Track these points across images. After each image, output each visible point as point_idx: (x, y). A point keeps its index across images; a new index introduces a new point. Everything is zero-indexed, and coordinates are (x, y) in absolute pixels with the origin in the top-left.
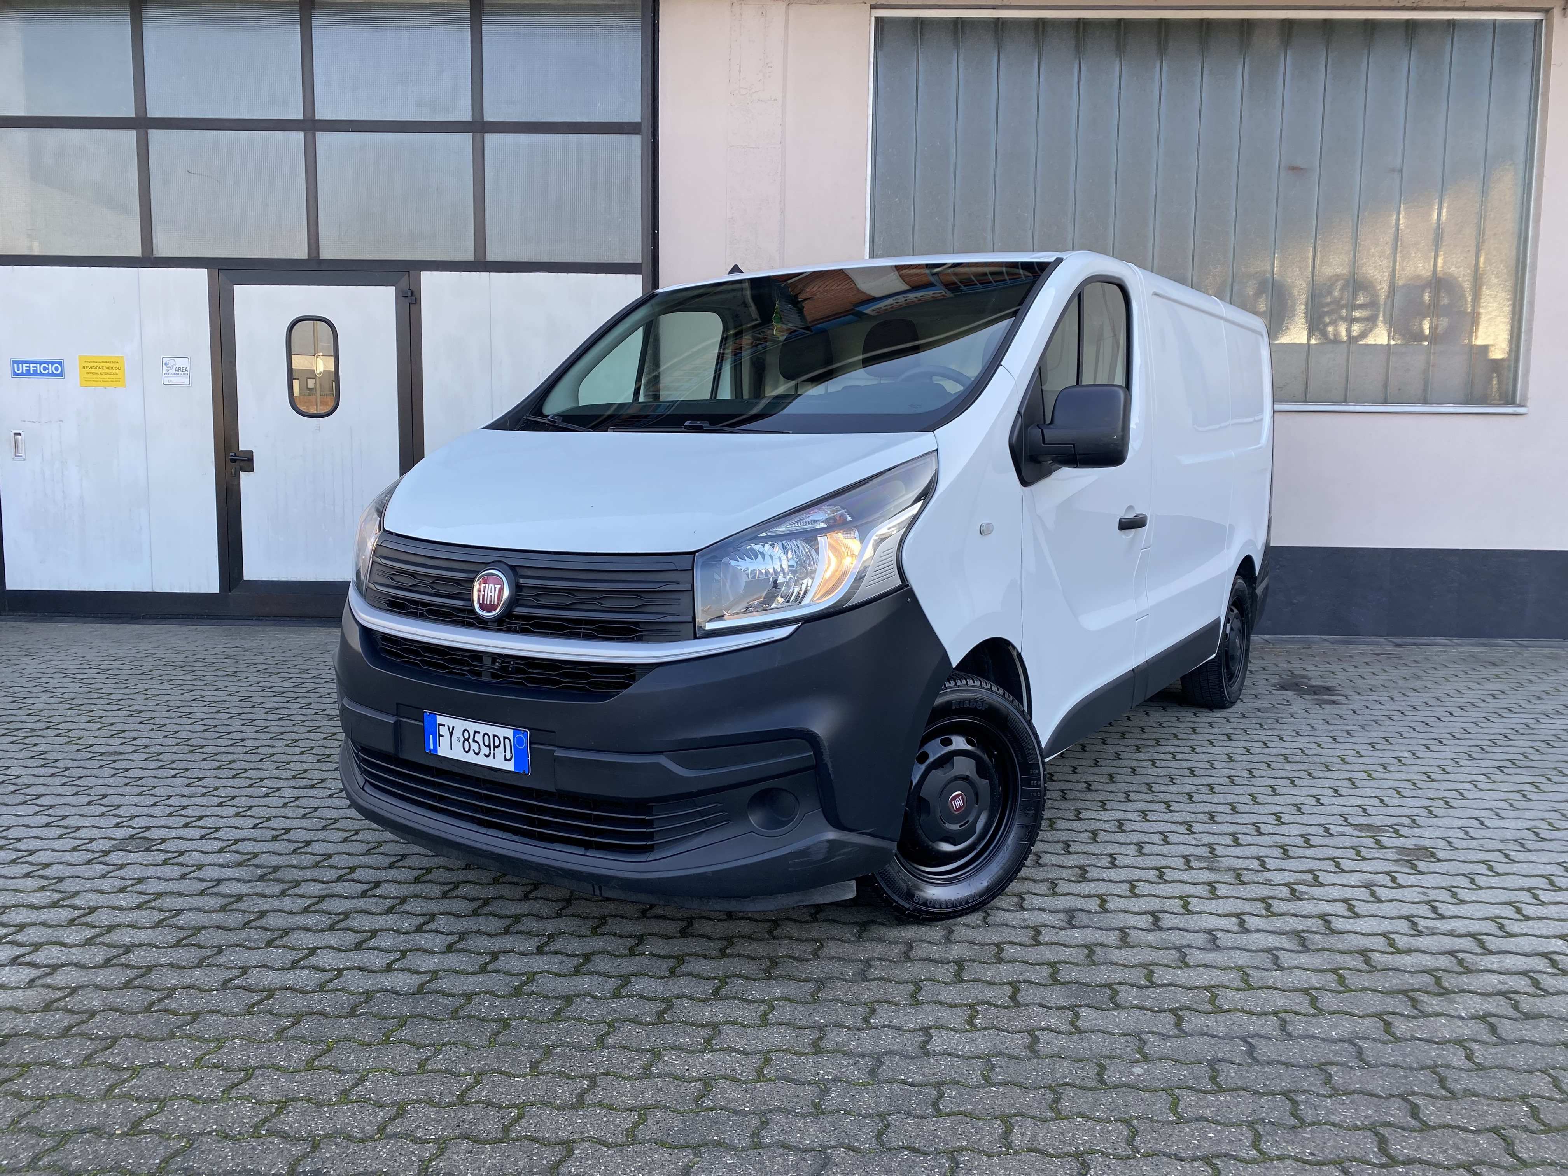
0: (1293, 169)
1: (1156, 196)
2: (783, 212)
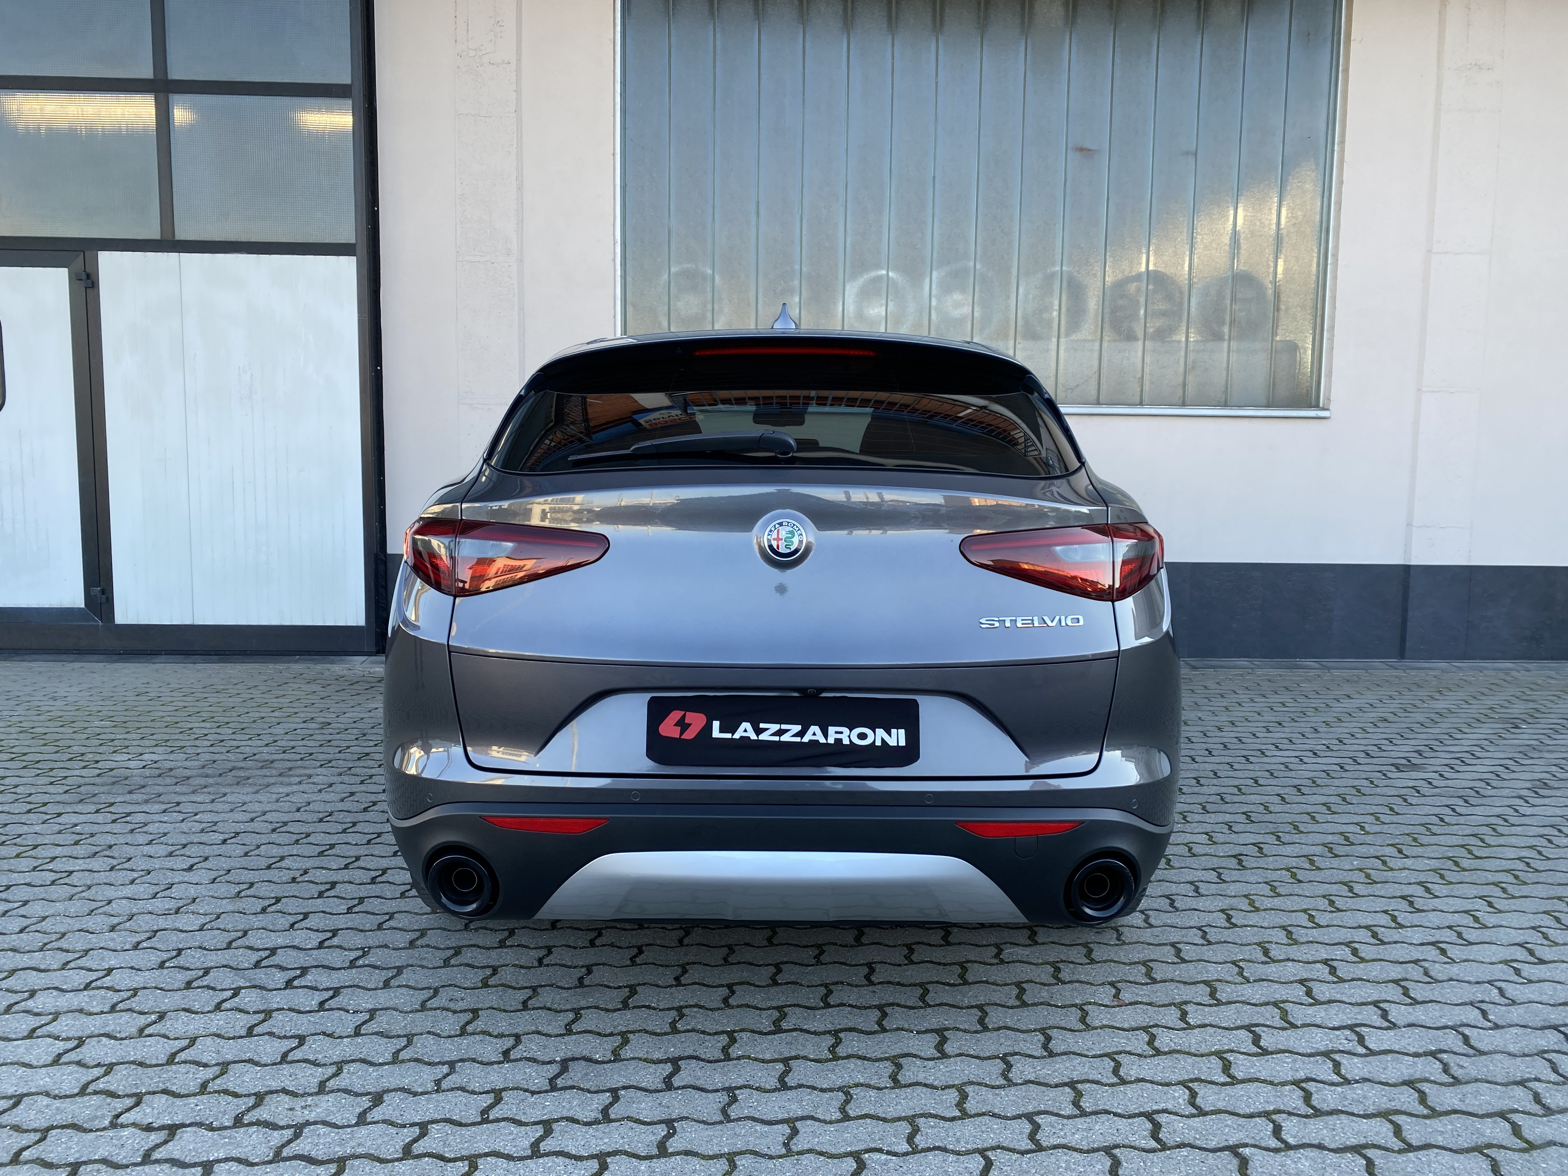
0: (1081, 150)
1: (934, 177)
2: (520, 188)
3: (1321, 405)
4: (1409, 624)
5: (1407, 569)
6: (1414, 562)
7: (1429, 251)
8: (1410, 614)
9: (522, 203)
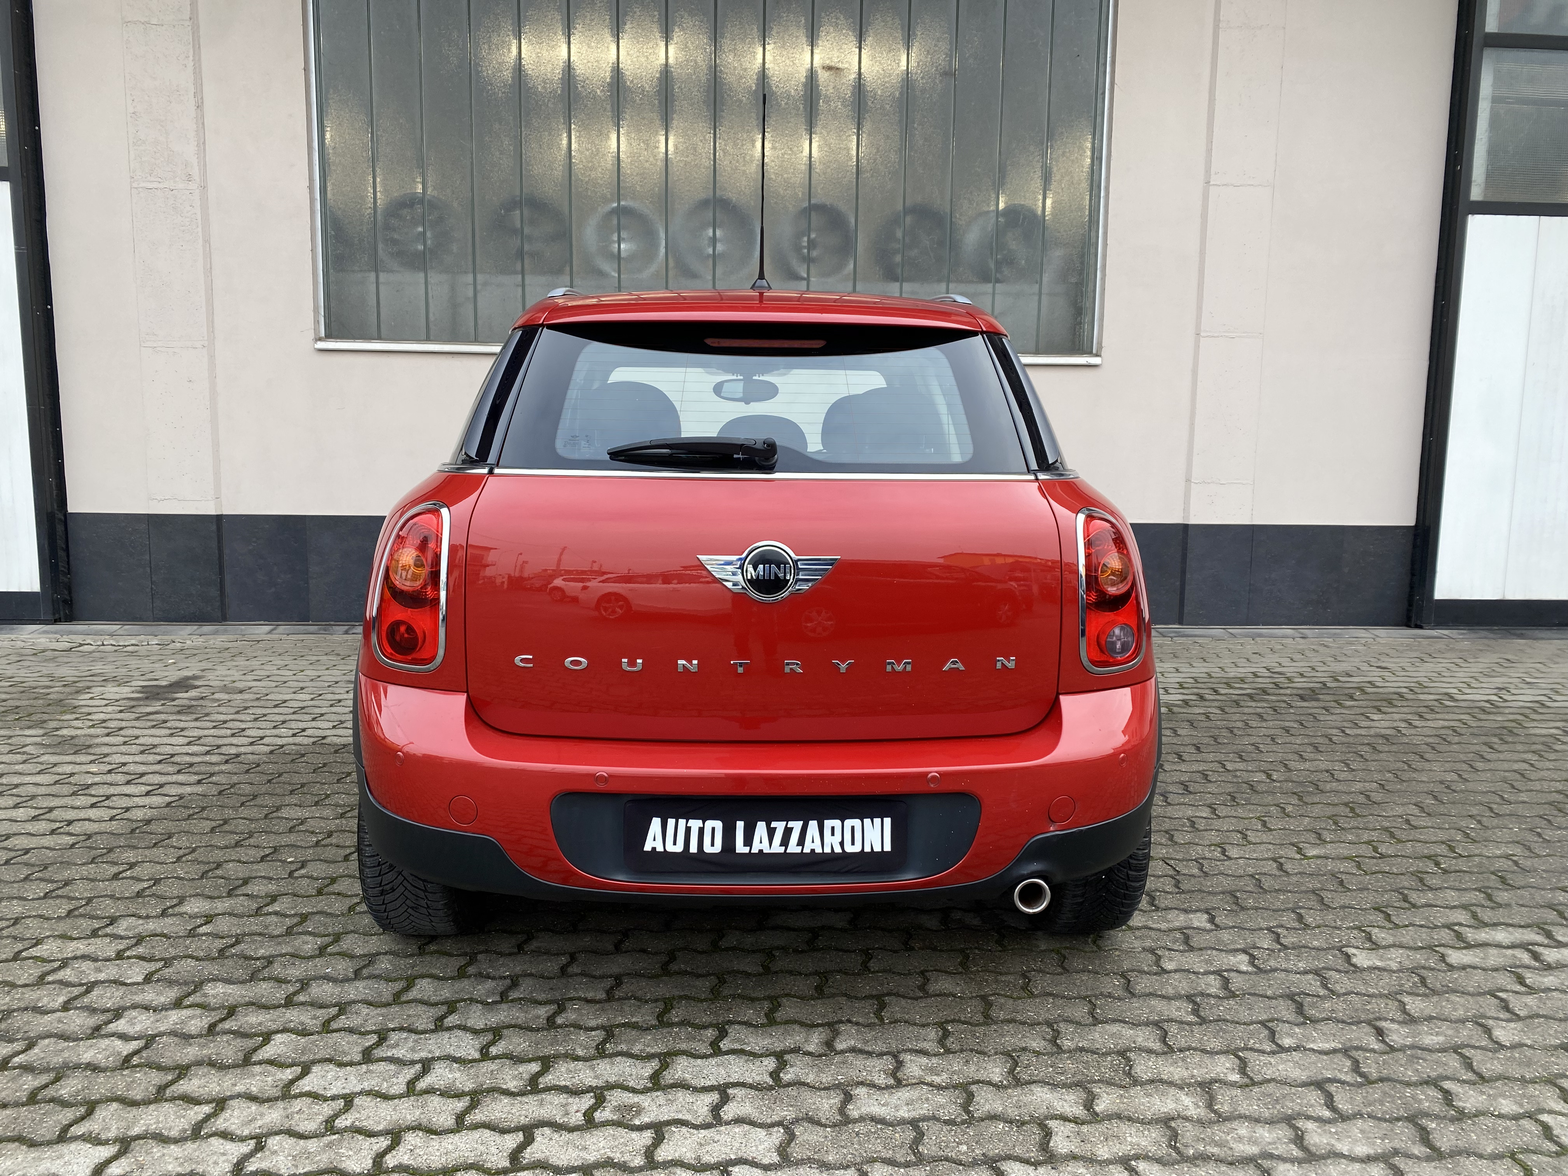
0: (829, 68)
2: (199, 106)
3: (1094, 351)
4: (1187, 587)
5: (1186, 527)
6: (1193, 521)
7: (1208, 182)
8: (1188, 576)
9: (203, 124)
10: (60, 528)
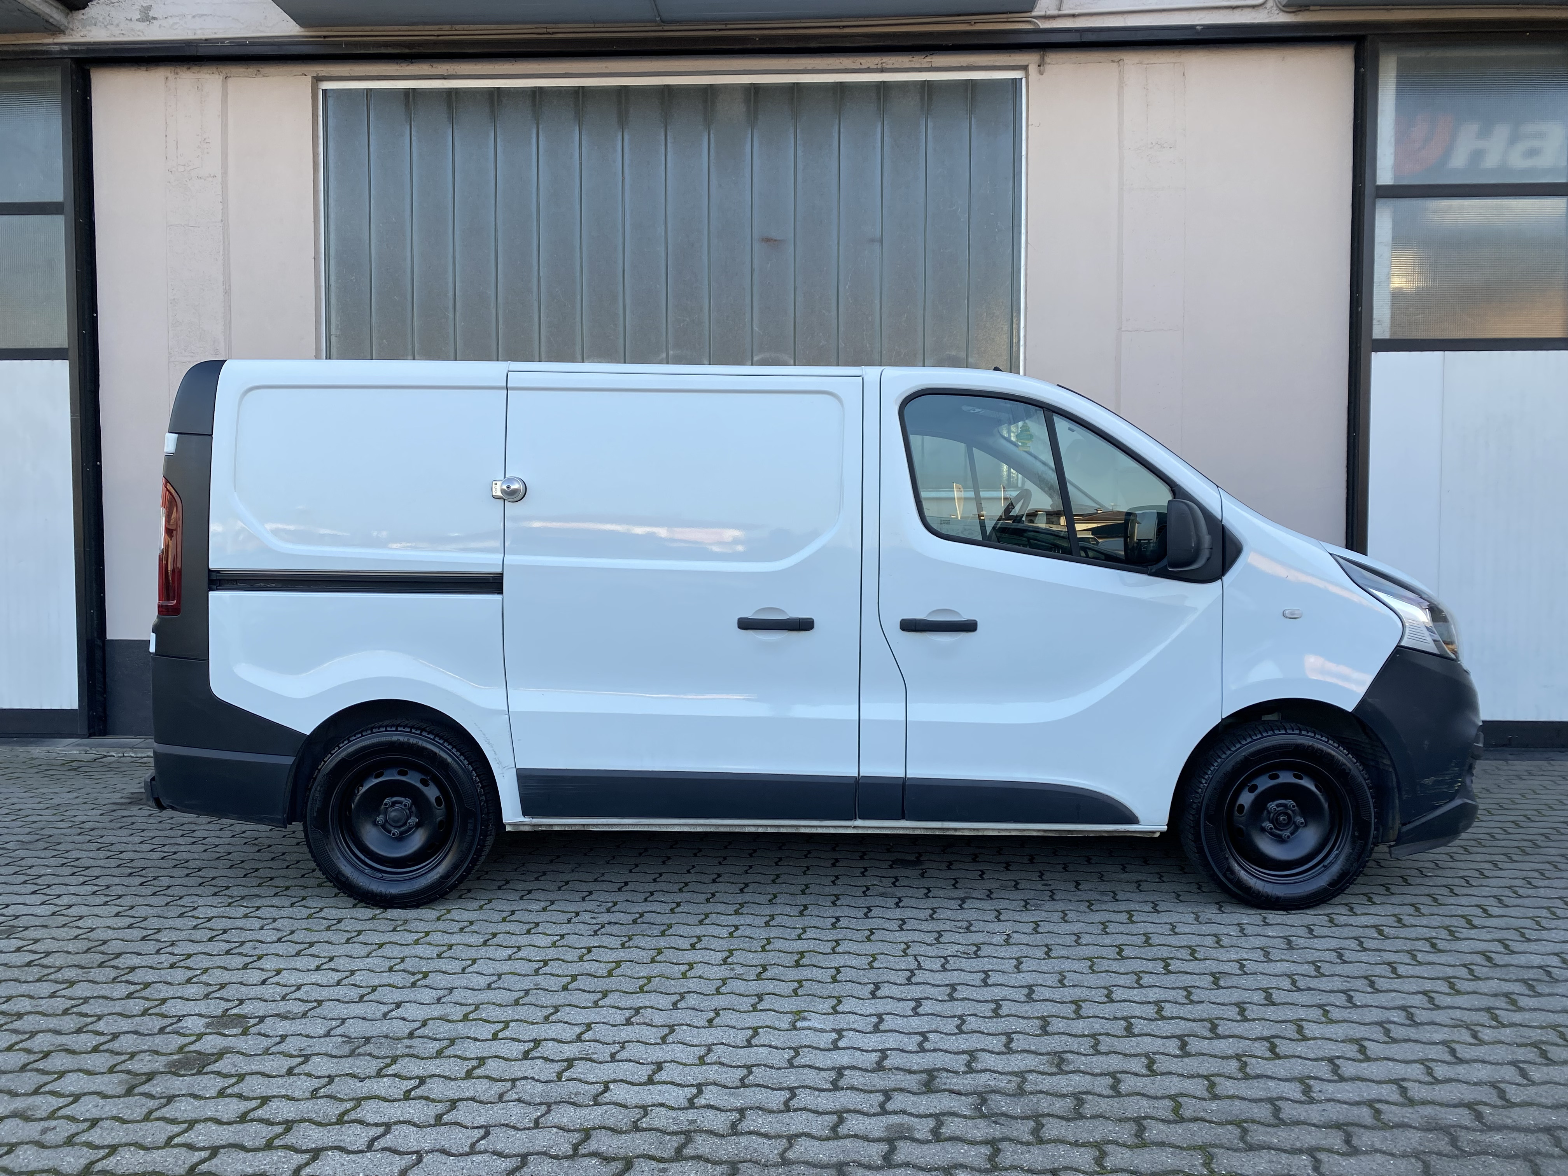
0: (767, 240)
1: (624, 271)
2: (227, 292)
7: (1120, 329)
9: (230, 306)
10: (98, 654)
